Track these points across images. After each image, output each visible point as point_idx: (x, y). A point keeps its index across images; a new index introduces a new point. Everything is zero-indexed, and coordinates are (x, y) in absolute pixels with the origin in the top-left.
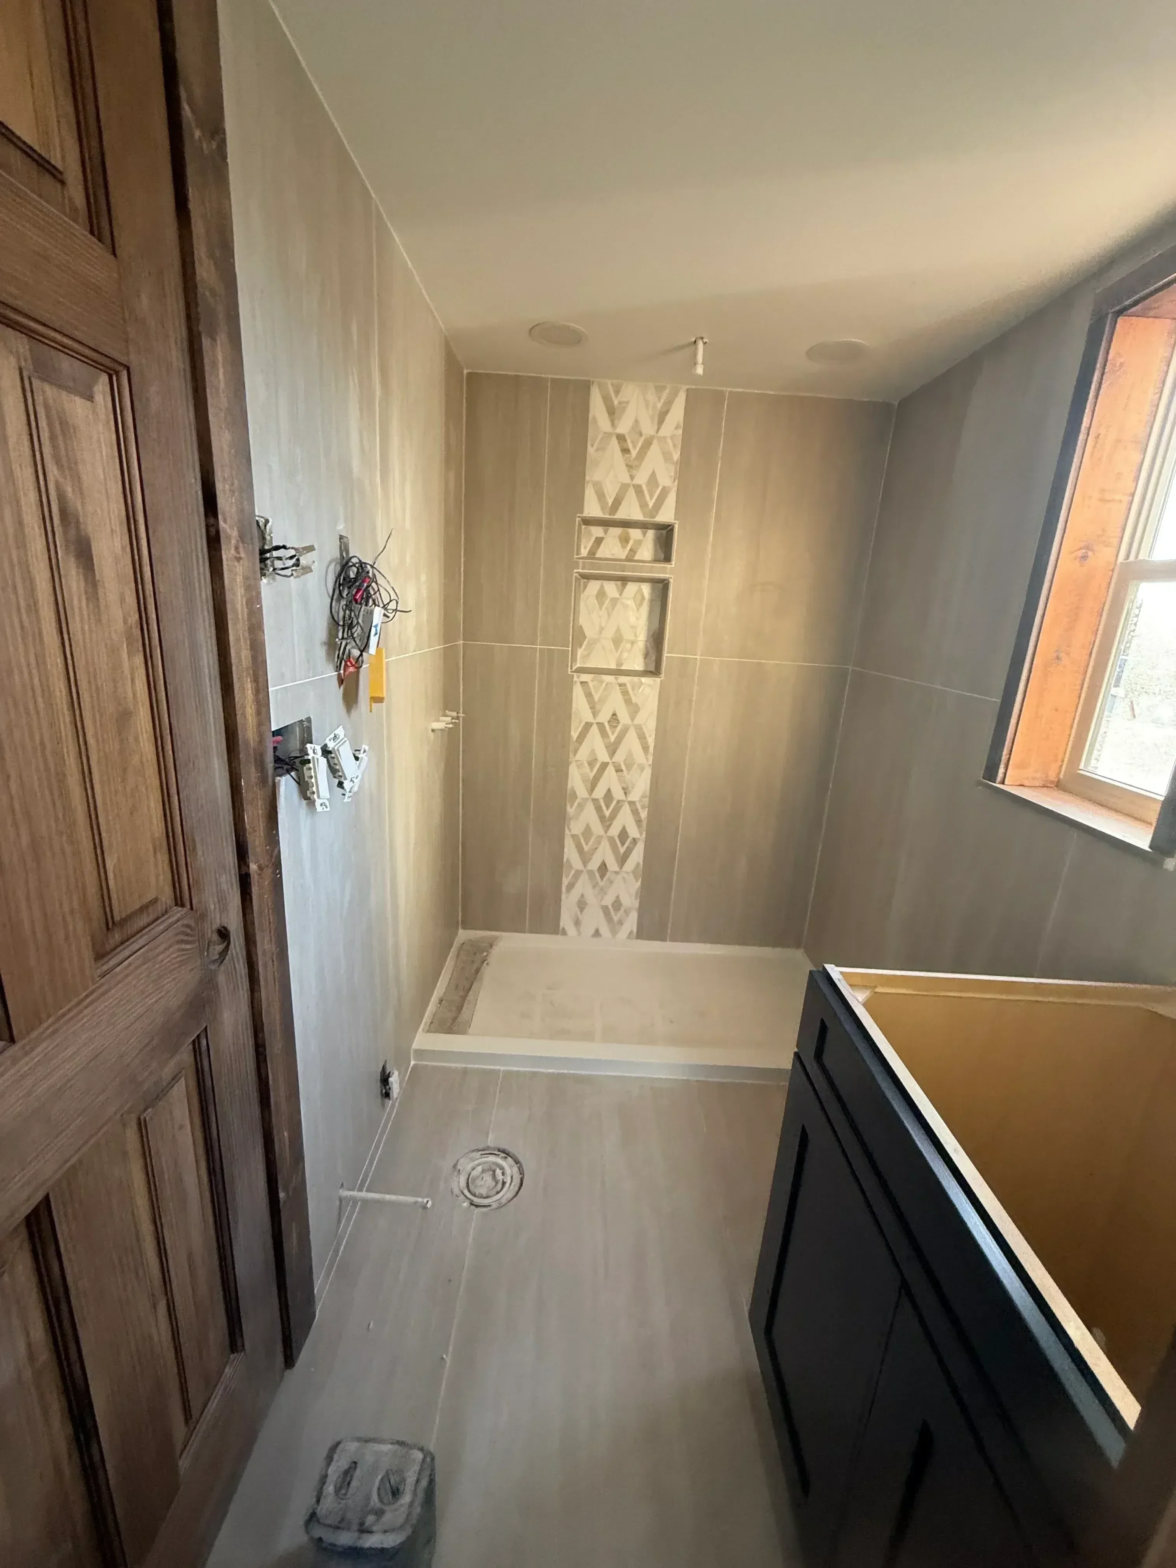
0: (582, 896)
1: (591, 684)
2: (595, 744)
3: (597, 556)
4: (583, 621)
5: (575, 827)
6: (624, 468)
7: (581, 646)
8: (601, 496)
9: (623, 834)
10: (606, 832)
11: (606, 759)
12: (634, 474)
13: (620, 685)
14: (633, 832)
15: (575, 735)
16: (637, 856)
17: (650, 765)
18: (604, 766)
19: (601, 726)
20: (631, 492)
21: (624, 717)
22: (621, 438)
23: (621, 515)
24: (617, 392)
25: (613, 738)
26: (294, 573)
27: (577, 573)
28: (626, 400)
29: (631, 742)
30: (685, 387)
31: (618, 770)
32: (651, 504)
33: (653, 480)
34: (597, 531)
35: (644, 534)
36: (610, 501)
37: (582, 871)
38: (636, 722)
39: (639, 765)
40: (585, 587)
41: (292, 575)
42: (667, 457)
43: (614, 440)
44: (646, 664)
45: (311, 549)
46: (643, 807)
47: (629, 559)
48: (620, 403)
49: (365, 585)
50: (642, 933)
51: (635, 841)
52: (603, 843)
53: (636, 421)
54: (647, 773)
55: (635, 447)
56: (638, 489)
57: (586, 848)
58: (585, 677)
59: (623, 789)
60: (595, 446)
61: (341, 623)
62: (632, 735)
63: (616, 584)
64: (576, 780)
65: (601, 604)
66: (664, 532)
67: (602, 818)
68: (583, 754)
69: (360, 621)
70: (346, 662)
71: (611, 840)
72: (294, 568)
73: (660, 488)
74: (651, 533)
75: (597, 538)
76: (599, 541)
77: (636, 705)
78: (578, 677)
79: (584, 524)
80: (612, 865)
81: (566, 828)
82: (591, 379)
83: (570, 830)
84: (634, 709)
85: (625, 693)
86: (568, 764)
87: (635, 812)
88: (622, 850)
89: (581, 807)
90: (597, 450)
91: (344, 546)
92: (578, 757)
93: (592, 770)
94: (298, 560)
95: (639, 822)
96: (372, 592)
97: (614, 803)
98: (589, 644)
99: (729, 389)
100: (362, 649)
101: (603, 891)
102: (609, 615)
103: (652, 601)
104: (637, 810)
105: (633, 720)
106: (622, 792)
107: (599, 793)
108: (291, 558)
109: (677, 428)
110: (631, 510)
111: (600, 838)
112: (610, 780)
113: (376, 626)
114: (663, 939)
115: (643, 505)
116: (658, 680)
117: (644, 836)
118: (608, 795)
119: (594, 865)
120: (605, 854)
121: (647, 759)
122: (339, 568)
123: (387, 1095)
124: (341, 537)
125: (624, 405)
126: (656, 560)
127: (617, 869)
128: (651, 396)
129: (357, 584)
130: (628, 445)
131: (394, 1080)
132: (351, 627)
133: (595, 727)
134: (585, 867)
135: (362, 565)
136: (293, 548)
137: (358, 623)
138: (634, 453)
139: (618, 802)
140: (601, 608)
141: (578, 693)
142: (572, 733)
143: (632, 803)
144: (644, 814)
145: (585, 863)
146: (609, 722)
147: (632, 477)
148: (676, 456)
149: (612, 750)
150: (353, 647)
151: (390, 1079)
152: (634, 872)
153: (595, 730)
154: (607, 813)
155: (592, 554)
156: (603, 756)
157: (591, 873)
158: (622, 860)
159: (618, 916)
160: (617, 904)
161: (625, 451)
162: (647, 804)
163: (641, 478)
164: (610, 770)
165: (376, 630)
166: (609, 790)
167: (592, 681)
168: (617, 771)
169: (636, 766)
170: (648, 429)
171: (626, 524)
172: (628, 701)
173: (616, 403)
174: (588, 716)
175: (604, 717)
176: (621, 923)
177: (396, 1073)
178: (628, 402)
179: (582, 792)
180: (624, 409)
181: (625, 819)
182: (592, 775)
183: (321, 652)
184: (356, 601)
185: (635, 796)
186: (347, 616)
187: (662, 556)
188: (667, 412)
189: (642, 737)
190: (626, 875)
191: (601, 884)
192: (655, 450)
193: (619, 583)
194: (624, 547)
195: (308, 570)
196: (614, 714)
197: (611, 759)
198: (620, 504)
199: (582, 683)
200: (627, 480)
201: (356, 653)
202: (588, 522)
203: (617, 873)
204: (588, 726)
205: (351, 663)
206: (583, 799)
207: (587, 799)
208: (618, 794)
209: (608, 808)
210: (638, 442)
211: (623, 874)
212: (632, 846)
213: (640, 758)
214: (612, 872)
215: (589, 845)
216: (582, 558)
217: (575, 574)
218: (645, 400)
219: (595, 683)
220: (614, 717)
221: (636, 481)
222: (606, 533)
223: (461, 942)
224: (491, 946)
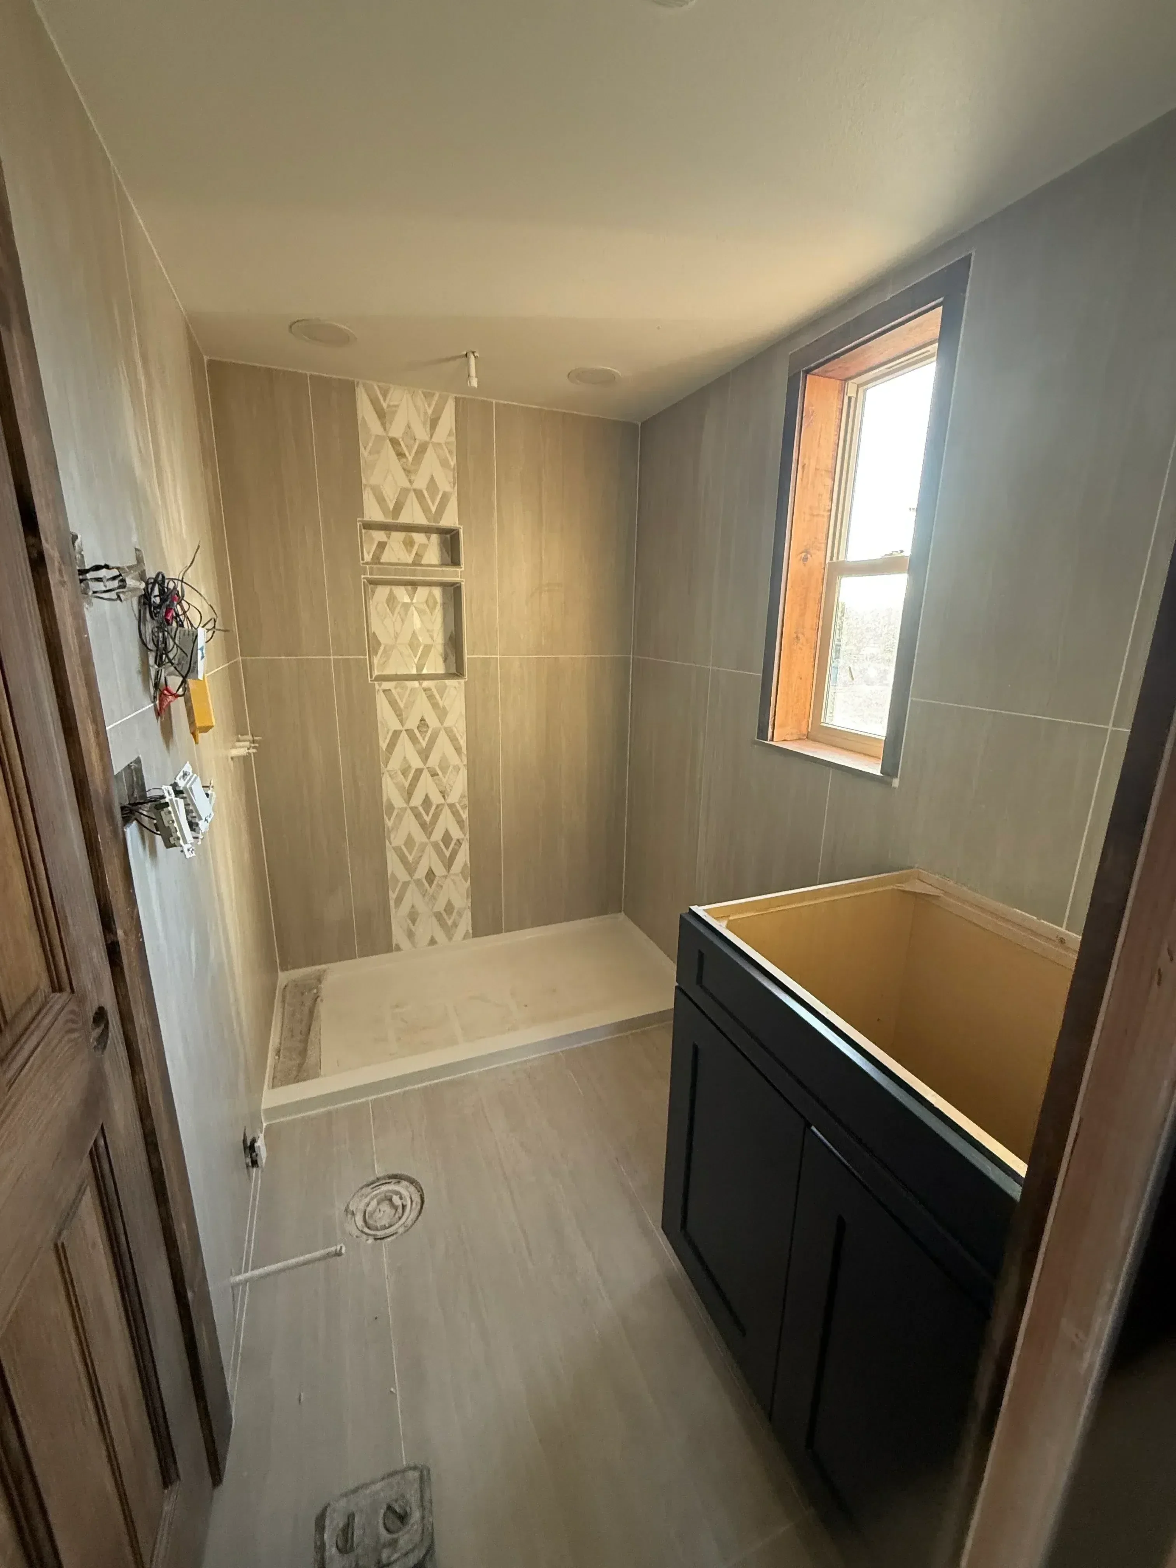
0: (413, 907)
1: (393, 691)
2: (406, 750)
3: (382, 560)
4: (376, 627)
5: (397, 839)
6: (403, 473)
7: (377, 653)
8: (380, 499)
9: (447, 838)
10: (429, 838)
11: (420, 765)
12: (412, 479)
13: (424, 690)
14: (456, 833)
15: (383, 745)
16: (463, 857)
17: (464, 766)
18: (419, 772)
19: (410, 732)
20: (412, 497)
21: (433, 722)
22: (394, 442)
23: (404, 518)
24: (384, 396)
25: (424, 744)
27: (364, 578)
28: (396, 403)
29: (443, 745)
30: (454, 395)
31: (434, 775)
32: (433, 510)
33: (432, 485)
34: (378, 536)
35: (429, 539)
36: (391, 506)
37: (409, 883)
39: (454, 767)
40: (373, 593)
42: (444, 463)
43: (388, 444)
44: (448, 667)
46: (463, 808)
47: (416, 563)
48: (389, 406)
50: (477, 931)
51: (459, 842)
52: (428, 849)
53: (409, 426)
54: (463, 773)
55: (410, 452)
56: (419, 494)
57: (410, 858)
58: (387, 685)
59: (441, 792)
60: (369, 448)
62: (443, 738)
63: (406, 590)
64: (391, 791)
65: (393, 610)
66: (450, 536)
67: (423, 825)
68: (395, 764)
71: (435, 845)
73: (441, 493)
74: (435, 538)
75: (379, 543)
76: (382, 545)
77: (443, 710)
78: (380, 685)
79: (365, 529)
80: (439, 870)
81: (387, 842)
82: (356, 380)
83: (390, 843)
84: (442, 713)
85: (431, 697)
86: (380, 774)
87: (456, 814)
88: (447, 854)
89: (400, 817)
90: (371, 453)
92: (389, 767)
93: (406, 778)
95: (460, 822)
97: (434, 807)
98: (385, 651)
99: (496, 401)
101: (434, 898)
102: (403, 621)
103: (446, 603)
104: (457, 811)
105: (442, 723)
106: (440, 795)
107: (417, 800)
109: (449, 435)
110: (413, 514)
111: (423, 847)
112: (427, 786)
114: (497, 931)
115: (426, 509)
116: (462, 681)
117: (468, 836)
118: (427, 802)
119: (421, 873)
120: (430, 860)
121: (461, 760)
123: (255, 1163)
125: (393, 409)
126: (443, 564)
127: (444, 872)
128: (420, 399)
130: (402, 449)
131: (260, 1144)
133: (404, 734)
134: (412, 877)
138: (410, 458)
139: (438, 806)
140: (393, 614)
141: (382, 702)
142: (381, 743)
143: (451, 806)
144: (465, 815)
145: (411, 873)
146: (418, 728)
147: (411, 482)
148: (453, 463)
149: (425, 755)
151: (256, 1145)
152: (462, 873)
153: (404, 737)
154: (428, 819)
155: (376, 559)
156: (416, 762)
157: (418, 882)
158: (449, 863)
159: (453, 918)
160: (449, 908)
161: (400, 455)
162: (467, 803)
163: (421, 483)
164: (426, 775)
166: (427, 796)
167: (395, 688)
168: (432, 776)
169: (451, 769)
170: (421, 434)
171: (410, 528)
172: (435, 706)
173: (385, 406)
174: (395, 725)
175: (412, 723)
176: (455, 925)
178: (396, 407)
179: (398, 802)
180: (396, 411)
181: (446, 822)
182: (407, 783)
185: (453, 798)
187: (450, 559)
188: (439, 418)
189: (453, 740)
191: (431, 891)
192: (430, 455)
193: (409, 588)
194: (410, 552)
196: (422, 720)
197: (425, 764)
198: (401, 508)
199: (384, 691)
200: (407, 484)
202: (369, 526)
203: (445, 877)
204: (396, 734)
206: (400, 809)
207: (406, 809)
208: (436, 799)
209: (428, 815)
210: (412, 447)
211: (453, 877)
212: (457, 847)
213: (454, 759)
214: (440, 877)
215: (414, 853)
216: (367, 563)
217: (362, 580)
218: (415, 406)
219: (399, 690)
220: (422, 722)
221: (416, 486)
222: (389, 538)
223: (284, 986)
224: (320, 981)
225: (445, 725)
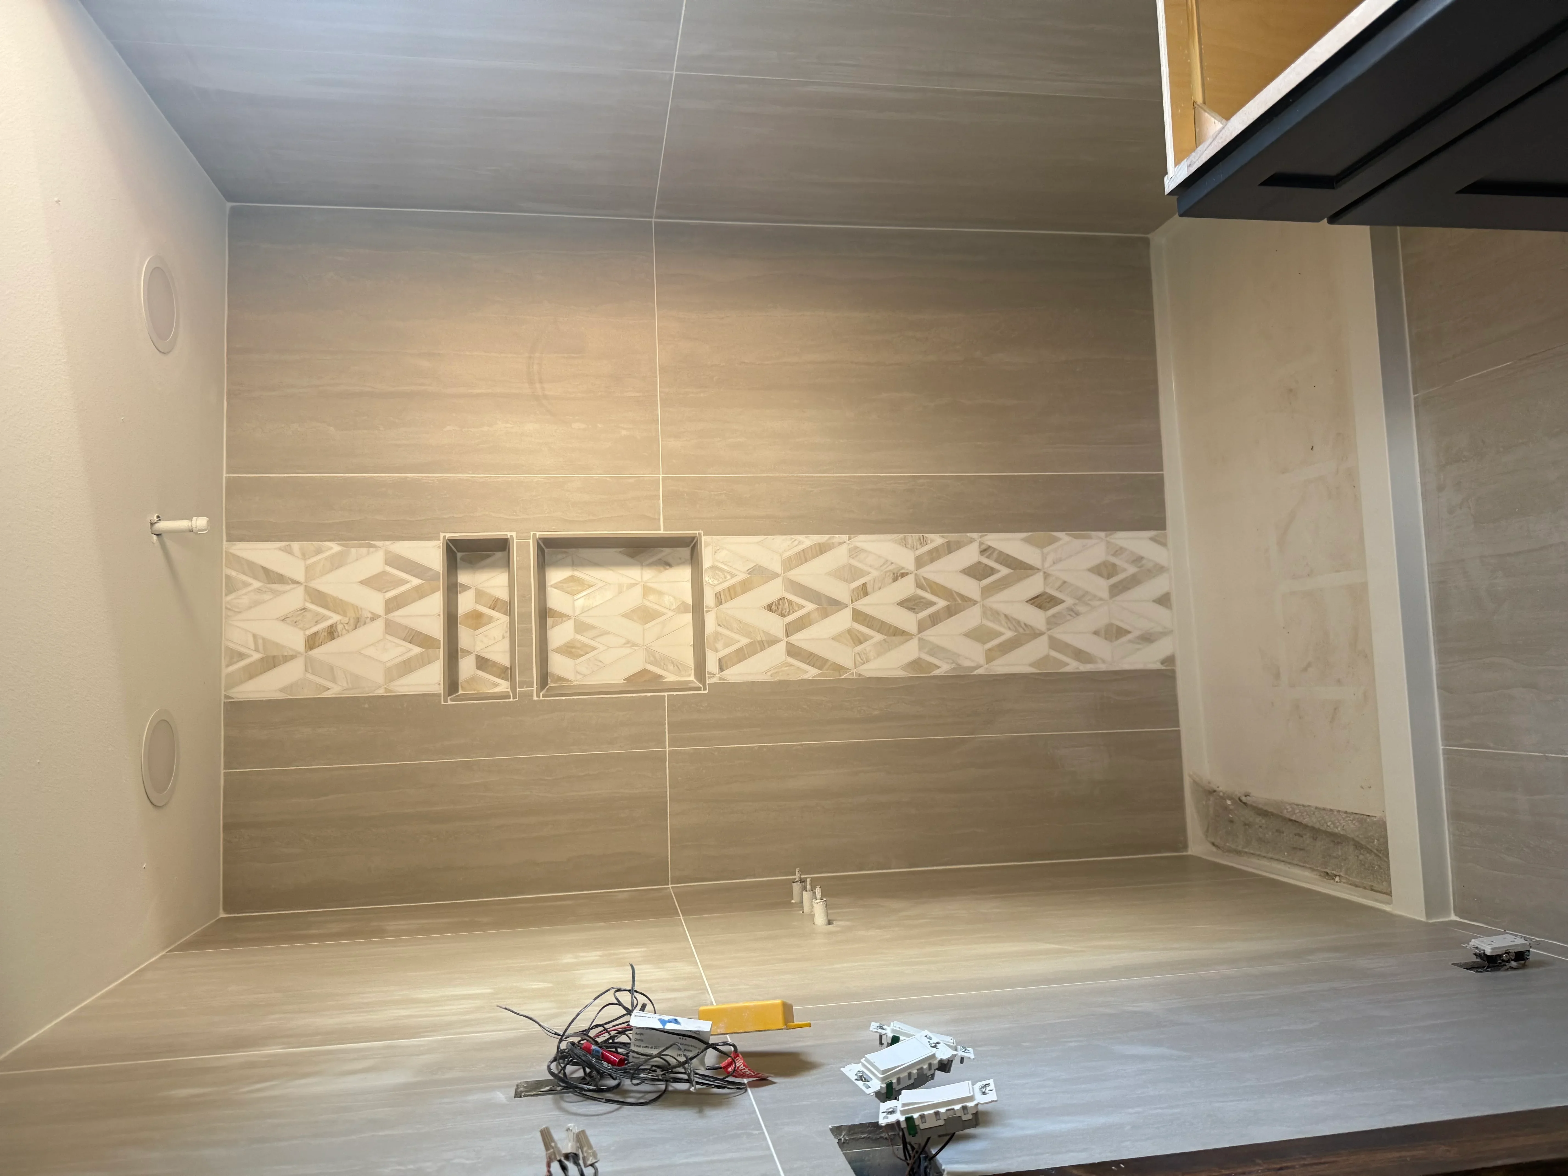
0: (1096, 633)
1: (721, 654)
2: (823, 636)
3: (508, 665)
4: (615, 678)
5: (973, 657)
6: (361, 631)
7: (660, 676)
8: (407, 667)
9: (977, 572)
10: (975, 602)
11: (847, 614)
12: (370, 615)
13: (720, 603)
14: (969, 554)
15: (811, 672)
16: (1011, 543)
17: (850, 539)
18: (859, 616)
19: (791, 630)
20: (399, 616)
21: (774, 590)
22: (312, 642)
23: (435, 630)
24: (241, 656)
25: (810, 607)
26: (589, 1162)
27: (538, 696)
28: (251, 639)
29: (813, 574)
30: (226, 544)
31: (864, 591)
32: (416, 582)
33: (374, 582)
34: (467, 667)
35: (466, 588)
36: (417, 650)
37: (1051, 638)
38: (777, 568)
39: (851, 556)
40: (560, 679)
41: (592, 1165)
42: (337, 562)
43: (316, 653)
44: (681, 563)
45: (547, 1137)
46: (924, 542)
47: (507, 608)
48: (257, 650)
49: (593, 1047)
50: (1154, 521)
51: (985, 551)
52: (995, 606)
53: (284, 619)
54: (863, 541)
55: (325, 618)
56: (393, 605)
57: (1009, 634)
58: (712, 665)
59: (895, 579)
60: (328, 684)
61: (662, 1086)
62: (802, 574)
63: (553, 627)
64: (889, 663)
65: (587, 649)
66: (459, 555)
67: (950, 612)
68: (843, 655)
69: (655, 1052)
70: (729, 1074)
71: (987, 592)
72: (581, 1162)
73: (389, 569)
74: (463, 578)
75: (479, 667)
76: (483, 663)
77: (751, 572)
78: (712, 675)
79: (457, 691)
80: (1034, 585)
81: (975, 673)
82: (223, 700)
83: (979, 666)
84: (758, 575)
85: (732, 593)
87: (934, 555)
88: (1004, 571)
89: (936, 650)
90: (334, 681)
91: (533, 1089)
92: (849, 664)
93: (867, 638)
94: (567, 1156)
95: (950, 548)
96: (606, 1036)
97: (920, 592)
98: (655, 663)
99: (225, 475)
100: (704, 1046)
101: (1082, 597)
102: (603, 634)
103: (574, 564)
104: (930, 552)
105: (775, 576)
106: (901, 581)
107: (907, 621)
108: (564, 1168)
109: (290, 552)
110: (427, 615)
111: (988, 612)
112: (884, 604)
113: (663, 1022)
115: (419, 594)
116: (704, 538)
117: (975, 535)
118: (911, 604)
119: (1036, 618)
120: (1014, 601)
121: (840, 544)
122: (571, 1096)
123: (1521, 956)
124: (518, 1095)
125: (260, 641)
126: (507, 565)
127: (1039, 576)
128: (242, 598)
129: (594, 1060)
130: (323, 630)
131: (1489, 945)
132: (667, 1068)
133: (793, 639)
134: (1041, 634)
135: (562, 1057)
136: (549, 1166)
137: (659, 1055)
138: (335, 618)
139: (919, 586)
140: (594, 649)
141: (740, 673)
142: (807, 677)
143: (919, 563)
144: (937, 540)
145: (1036, 634)
146: (783, 616)
147: (374, 618)
148: (335, 547)
149: (829, 605)
150: (702, 1062)
151: (1489, 952)
152: (1040, 545)
153: (800, 639)
154: (941, 603)
155: (505, 673)
156: (842, 620)
157: (1052, 623)
158: (1021, 569)
159: (1125, 566)
160: (1104, 570)
161: (332, 633)
162: (916, 536)
163: (374, 601)
164: (865, 605)
165: (669, 1021)
166: (901, 604)
167: (716, 650)
168: (866, 594)
169: (854, 563)
170: (294, 599)
171: (451, 620)
172: (745, 587)
173: (256, 656)
174: (777, 654)
175: (775, 625)
176: (1137, 561)
177: (1474, 942)
178: (255, 636)
179: (909, 651)
181: (949, 571)
182: (878, 637)
183: (716, 1118)
184: (622, 1062)
185: (906, 559)
186: (650, 1076)
187: (499, 555)
188: (266, 571)
189: (804, 557)
190: (1050, 559)
191: (1069, 602)
192: (328, 584)
193: (550, 622)
194: (490, 620)
195: (581, 1139)
196: (770, 608)
197: (846, 606)
198: (418, 633)
200: (379, 624)
201: (711, 1057)
202: (452, 684)
203: (1046, 576)
204: (793, 651)
205: (730, 1064)
206: (921, 648)
207: (921, 641)
208: (906, 588)
209: (933, 603)
210: (317, 614)
211: (1047, 565)
212: (995, 555)
213: (838, 556)
214: (1045, 584)
215: (1002, 630)
216: (513, 688)
217: (542, 698)
218: (250, 608)
219: (719, 646)
220: (774, 607)
221: (380, 610)
222: (469, 653)
223: (1214, 849)
224: (1213, 792)
225: (778, 569)
